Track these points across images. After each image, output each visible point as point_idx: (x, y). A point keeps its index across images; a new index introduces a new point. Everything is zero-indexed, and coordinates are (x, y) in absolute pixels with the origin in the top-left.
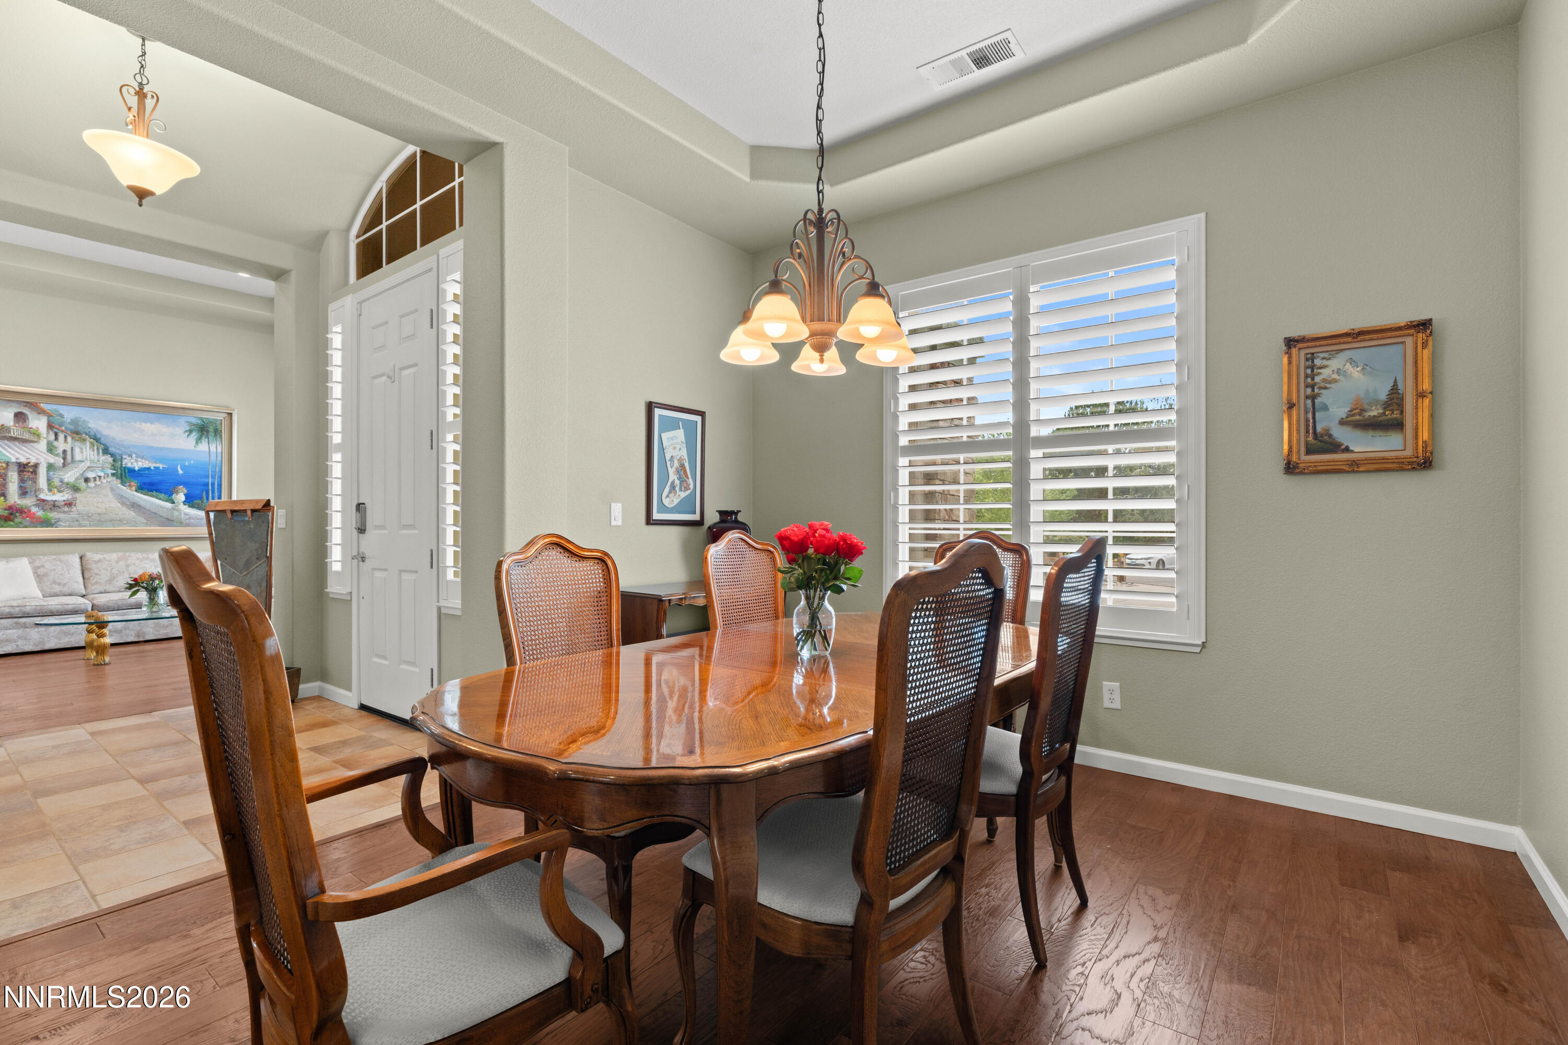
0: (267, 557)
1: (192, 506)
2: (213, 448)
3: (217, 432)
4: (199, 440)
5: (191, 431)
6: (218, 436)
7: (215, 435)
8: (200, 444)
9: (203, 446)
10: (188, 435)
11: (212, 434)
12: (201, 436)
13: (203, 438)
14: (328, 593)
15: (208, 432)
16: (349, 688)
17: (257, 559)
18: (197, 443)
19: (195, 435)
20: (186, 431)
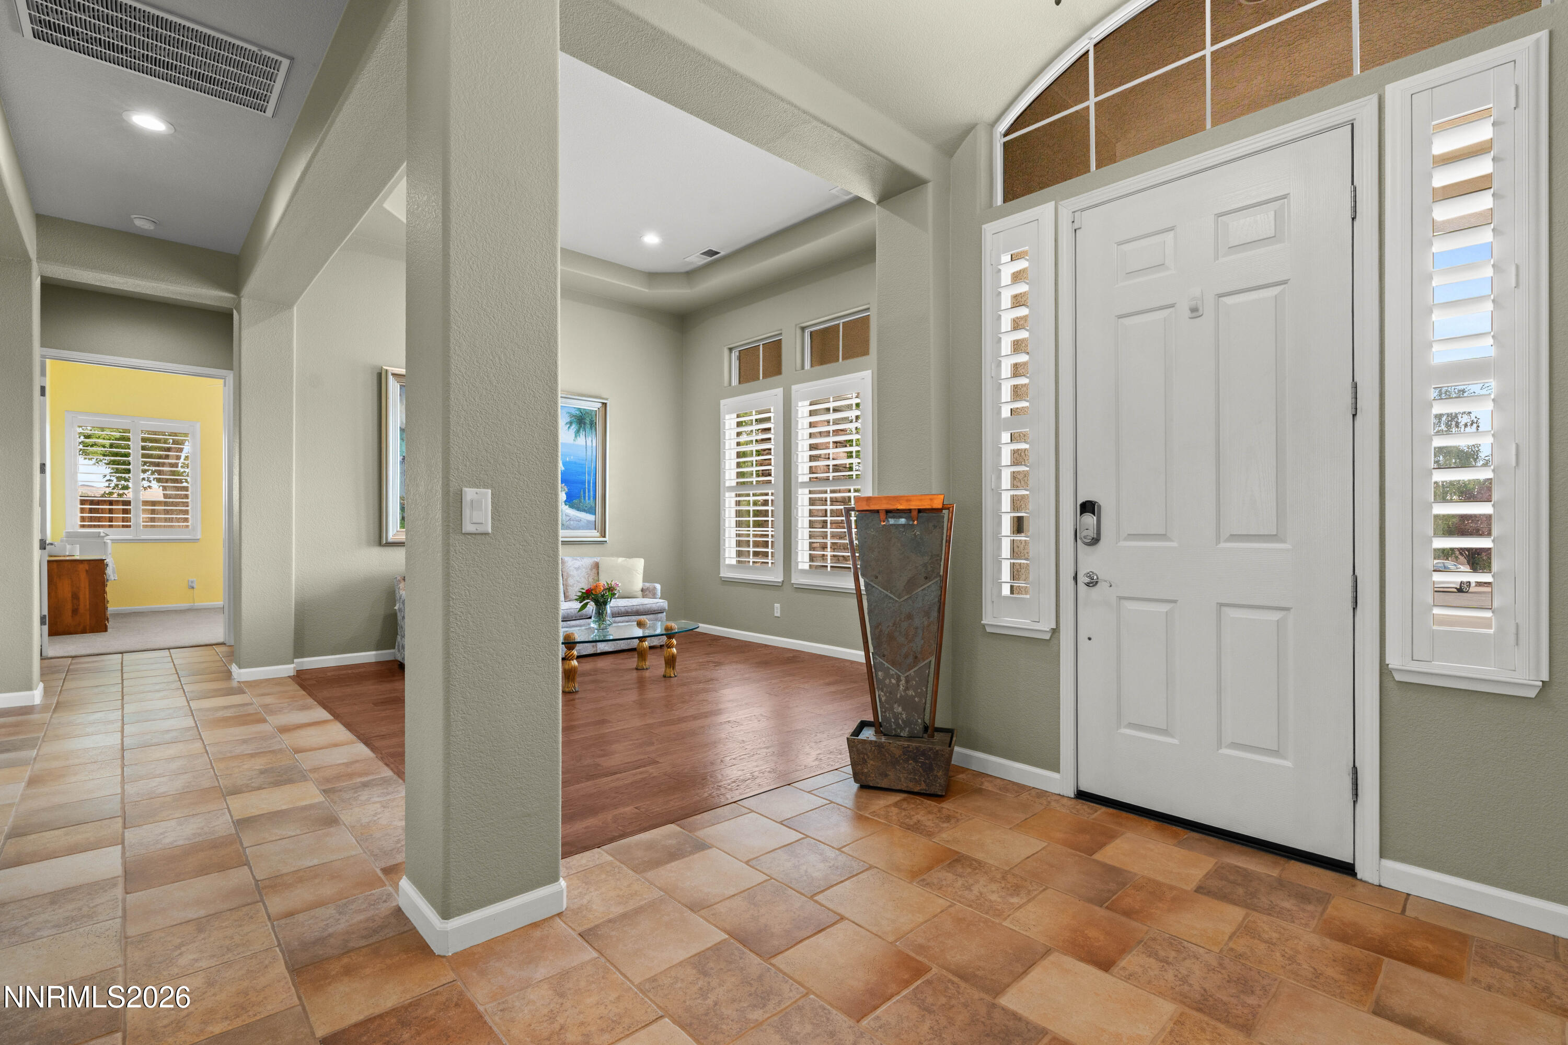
0: (940, 576)
1: (572, 507)
2: (589, 443)
3: (593, 424)
4: (577, 432)
5: (571, 423)
6: (594, 428)
7: (591, 428)
8: (578, 437)
9: (581, 440)
10: (569, 427)
11: (588, 426)
12: (579, 429)
13: (581, 430)
14: (984, 626)
15: (585, 424)
16: (1055, 768)
17: (926, 578)
18: (576, 437)
19: (574, 427)
20: (567, 423)
